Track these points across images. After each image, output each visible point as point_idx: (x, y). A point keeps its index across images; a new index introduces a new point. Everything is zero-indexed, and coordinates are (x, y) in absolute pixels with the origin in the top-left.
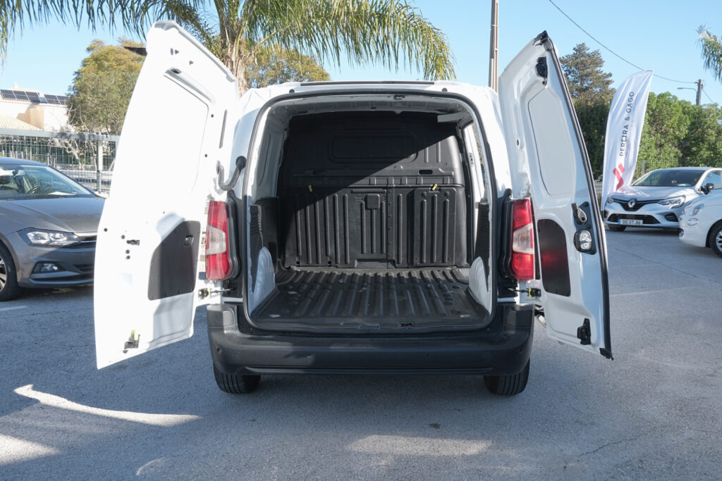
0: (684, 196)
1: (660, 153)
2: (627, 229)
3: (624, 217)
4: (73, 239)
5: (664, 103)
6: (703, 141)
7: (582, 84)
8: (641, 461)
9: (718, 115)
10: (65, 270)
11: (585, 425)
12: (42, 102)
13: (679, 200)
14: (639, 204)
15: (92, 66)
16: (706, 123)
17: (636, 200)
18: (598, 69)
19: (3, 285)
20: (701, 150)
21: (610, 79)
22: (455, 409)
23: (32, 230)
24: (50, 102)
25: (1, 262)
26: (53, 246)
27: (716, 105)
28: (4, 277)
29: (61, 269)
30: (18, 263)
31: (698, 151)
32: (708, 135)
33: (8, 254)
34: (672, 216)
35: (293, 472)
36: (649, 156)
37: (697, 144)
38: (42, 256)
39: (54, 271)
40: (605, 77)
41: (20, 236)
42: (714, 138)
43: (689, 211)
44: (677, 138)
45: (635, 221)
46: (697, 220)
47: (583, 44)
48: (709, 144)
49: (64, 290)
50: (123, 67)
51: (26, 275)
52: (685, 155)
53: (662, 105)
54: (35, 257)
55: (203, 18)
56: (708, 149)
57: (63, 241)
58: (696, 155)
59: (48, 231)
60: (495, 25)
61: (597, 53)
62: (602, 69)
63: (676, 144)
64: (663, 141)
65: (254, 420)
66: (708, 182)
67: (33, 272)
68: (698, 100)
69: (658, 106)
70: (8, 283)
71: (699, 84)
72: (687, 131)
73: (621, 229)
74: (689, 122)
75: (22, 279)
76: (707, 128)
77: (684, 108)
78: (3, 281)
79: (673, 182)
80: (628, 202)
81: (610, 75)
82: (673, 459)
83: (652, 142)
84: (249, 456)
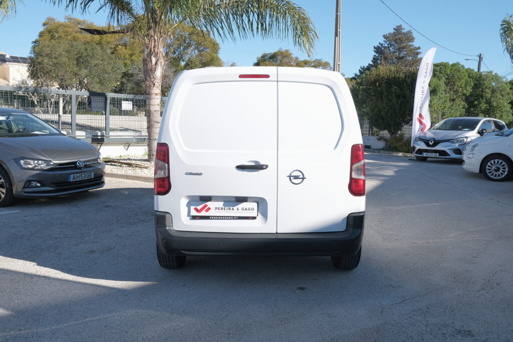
0: (467, 138)
1: (452, 105)
2: (428, 159)
3: (426, 151)
4: (50, 165)
5: (455, 70)
6: (482, 97)
7: (399, 54)
8: (428, 308)
9: (492, 79)
10: (45, 186)
11: (395, 287)
12: (8, 62)
13: (463, 140)
14: (436, 143)
15: (47, 36)
16: (484, 84)
17: (434, 139)
18: (411, 43)
19: (3, 196)
20: (481, 103)
21: (419, 51)
22: (313, 279)
23: (23, 158)
24: (14, 61)
25: (2, 180)
26: (37, 170)
27: (491, 72)
28: (4, 191)
29: (42, 185)
30: (14, 181)
31: (479, 104)
32: (486, 93)
33: (6, 175)
34: (458, 151)
35: (214, 316)
36: (445, 107)
37: (478, 100)
38: (30, 177)
39: (38, 187)
40: (416, 50)
41: (16, 163)
42: (490, 95)
43: (468, 148)
44: (464, 94)
45: (434, 154)
46: (474, 154)
47: (400, 25)
48: (486, 100)
49: (42, 200)
50: (69, 37)
51: (20, 189)
52: (470, 107)
53: (454, 72)
54: (26, 177)
55: (135, 9)
56: (486, 103)
57: (44, 166)
58: (477, 107)
59: (34, 159)
60: (339, 14)
61: (410, 32)
62: (413, 44)
63: (464, 99)
64: (455, 96)
65: (184, 285)
66: (483, 128)
67: (24, 188)
68: (479, 68)
69: (451, 72)
70: (6, 194)
71: (480, 57)
72: (471, 90)
73: (424, 159)
74: (473, 85)
75: (16, 192)
76: (486, 88)
77: (470, 74)
78: (3, 193)
79: (459, 127)
80: (429, 140)
81: (419, 48)
82: (447, 306)
83: (447, 97)
84: (185, 306)
